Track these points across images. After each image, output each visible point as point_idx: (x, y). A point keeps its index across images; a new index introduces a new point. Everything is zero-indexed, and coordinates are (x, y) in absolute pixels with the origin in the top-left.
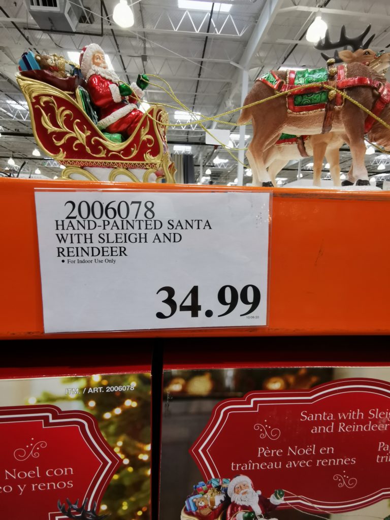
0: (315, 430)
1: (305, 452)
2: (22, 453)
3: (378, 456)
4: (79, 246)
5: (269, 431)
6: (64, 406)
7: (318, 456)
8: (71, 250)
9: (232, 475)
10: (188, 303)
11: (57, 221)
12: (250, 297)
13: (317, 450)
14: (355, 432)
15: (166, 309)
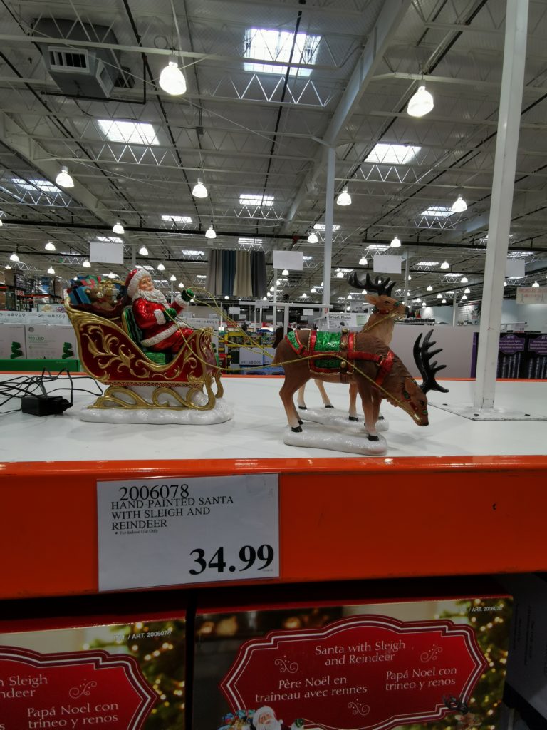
0: (329, 663)
1: (321, 682)
2: (76, 692)
3: (387, 685)
4: (130, 520)
5: (288, 665)
6: (112, 651)
7: (333, 686)
8: (123, 524)
9: (256, 707)
10: (216, 561)
11: (113, 503)
12: (266, 554)
13: (332, 681)
14: (364, 663)
15: (198, 567)
